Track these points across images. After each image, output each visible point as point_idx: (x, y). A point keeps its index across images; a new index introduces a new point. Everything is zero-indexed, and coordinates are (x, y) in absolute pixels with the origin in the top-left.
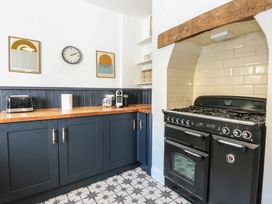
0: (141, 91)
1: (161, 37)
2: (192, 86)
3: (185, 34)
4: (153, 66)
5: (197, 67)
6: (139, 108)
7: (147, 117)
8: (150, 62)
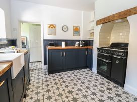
0: (90, 41)
1: (98, 22)
2: (110, 39)
3: (106, 21)
4: (94, 31)
5: (112, 32)
6: (89, 47)
7: (91, 50)
8: (93, 30)
